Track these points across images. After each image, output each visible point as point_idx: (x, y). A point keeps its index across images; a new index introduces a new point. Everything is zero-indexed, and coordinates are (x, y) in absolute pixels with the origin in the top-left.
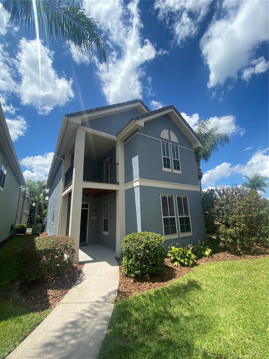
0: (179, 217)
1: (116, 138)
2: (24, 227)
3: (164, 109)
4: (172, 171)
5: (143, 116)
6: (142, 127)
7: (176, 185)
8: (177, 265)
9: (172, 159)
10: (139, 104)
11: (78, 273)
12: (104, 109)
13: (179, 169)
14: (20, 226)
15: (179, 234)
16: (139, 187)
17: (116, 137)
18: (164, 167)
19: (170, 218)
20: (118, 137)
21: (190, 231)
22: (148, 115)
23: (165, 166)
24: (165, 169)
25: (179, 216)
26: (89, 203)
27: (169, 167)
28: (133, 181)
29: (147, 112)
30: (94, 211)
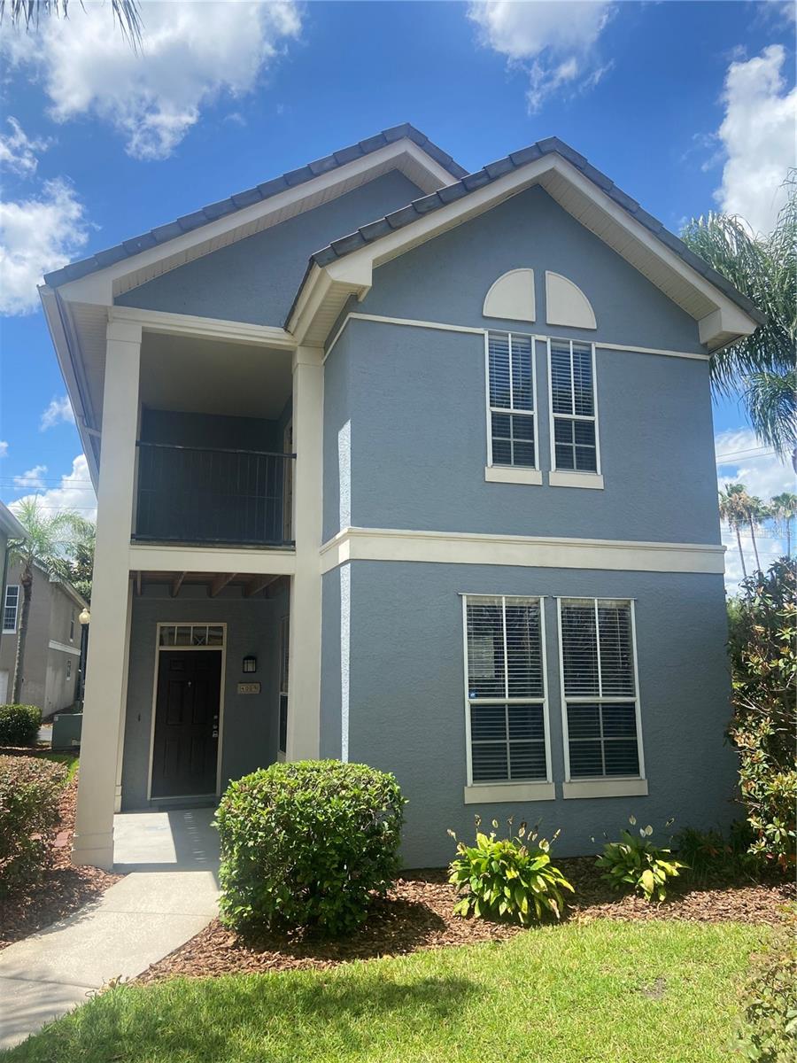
0: (568, 704)
1: (286, 336)
2: (28, 717)
3: (492, 173)
4: (546, 477)
5: (367, 237)
6: (364, 288)
7: (562, 549)
8: (464, 913)
9: (544, 420)
10: (406, 147)
11: (81, 899)
12: (216, 218)
13: (587, 463)
14: (13, 712)
15: (559, 780)
16: (349, 566)
17: (286, 329)
18: (494, 461)
19: (509, 705)
20: (292, 328)
21: (637, 772)
22: (444, 199)
23: (501, 457)
24: (497, 473)
25: (564, 700)
26: (224, 625)
27: (525, 457)
28: (338, 536)
29: (448, 181)
30: (248, 658)
